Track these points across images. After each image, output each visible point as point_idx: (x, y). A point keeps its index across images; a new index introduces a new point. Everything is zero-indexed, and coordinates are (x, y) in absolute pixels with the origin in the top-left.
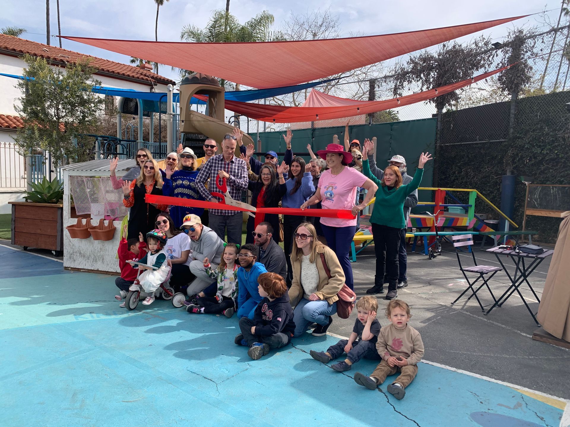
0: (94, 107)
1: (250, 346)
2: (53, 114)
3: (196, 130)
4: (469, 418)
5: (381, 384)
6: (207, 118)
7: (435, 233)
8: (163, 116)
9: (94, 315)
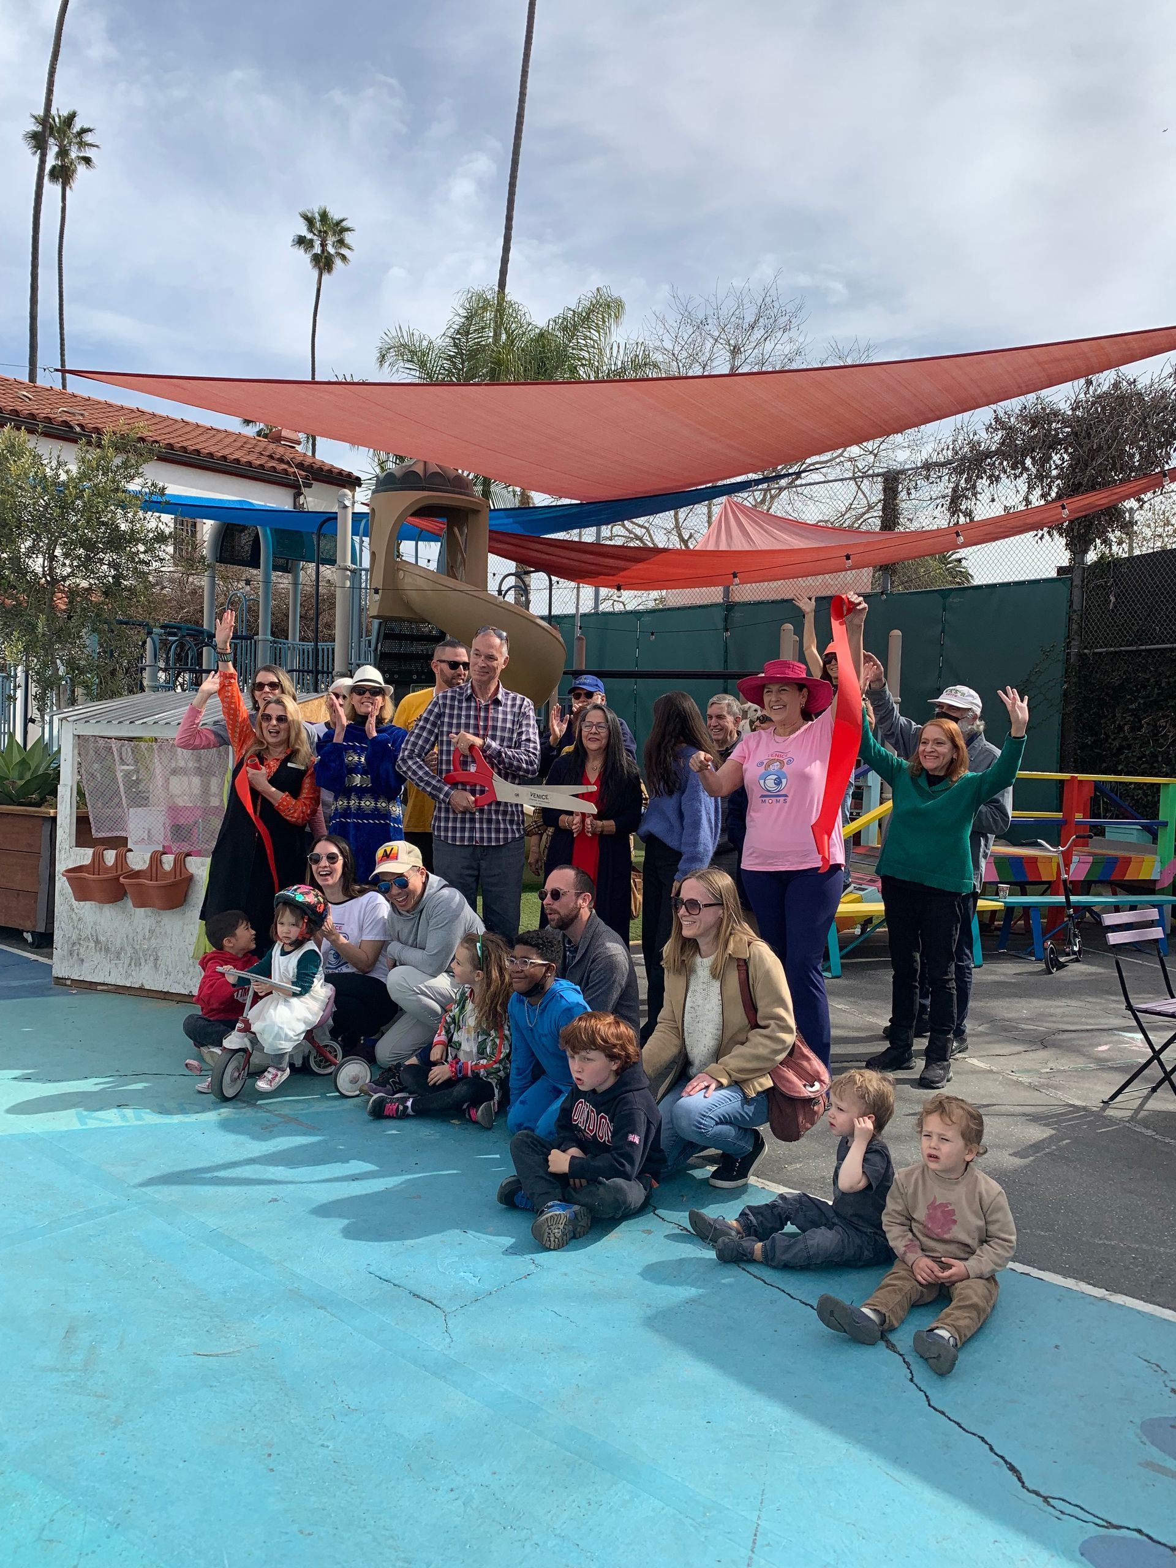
0: (145, 552)
1: (538, 1210)
2: (39, 570)
3: (412, 610)
4: (1137, 1435)
5: (892, 1329)
6: (440, 581)
7: (1062, 899)
8: (326, 571)
9: (129, 1112)
